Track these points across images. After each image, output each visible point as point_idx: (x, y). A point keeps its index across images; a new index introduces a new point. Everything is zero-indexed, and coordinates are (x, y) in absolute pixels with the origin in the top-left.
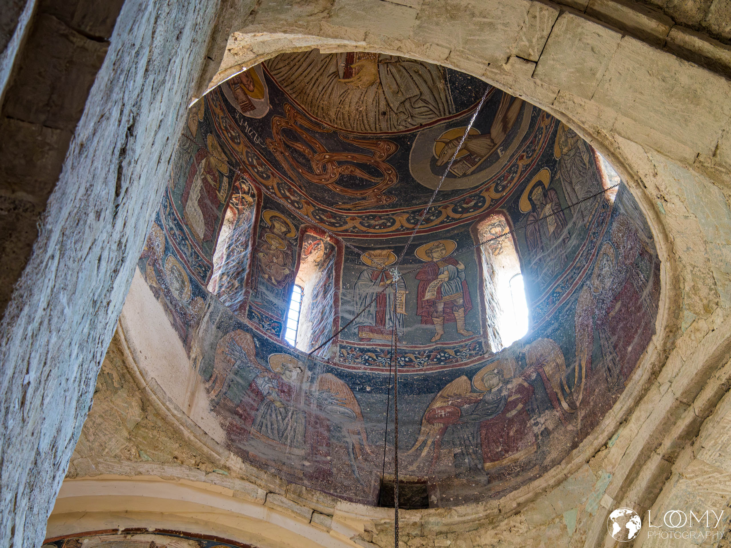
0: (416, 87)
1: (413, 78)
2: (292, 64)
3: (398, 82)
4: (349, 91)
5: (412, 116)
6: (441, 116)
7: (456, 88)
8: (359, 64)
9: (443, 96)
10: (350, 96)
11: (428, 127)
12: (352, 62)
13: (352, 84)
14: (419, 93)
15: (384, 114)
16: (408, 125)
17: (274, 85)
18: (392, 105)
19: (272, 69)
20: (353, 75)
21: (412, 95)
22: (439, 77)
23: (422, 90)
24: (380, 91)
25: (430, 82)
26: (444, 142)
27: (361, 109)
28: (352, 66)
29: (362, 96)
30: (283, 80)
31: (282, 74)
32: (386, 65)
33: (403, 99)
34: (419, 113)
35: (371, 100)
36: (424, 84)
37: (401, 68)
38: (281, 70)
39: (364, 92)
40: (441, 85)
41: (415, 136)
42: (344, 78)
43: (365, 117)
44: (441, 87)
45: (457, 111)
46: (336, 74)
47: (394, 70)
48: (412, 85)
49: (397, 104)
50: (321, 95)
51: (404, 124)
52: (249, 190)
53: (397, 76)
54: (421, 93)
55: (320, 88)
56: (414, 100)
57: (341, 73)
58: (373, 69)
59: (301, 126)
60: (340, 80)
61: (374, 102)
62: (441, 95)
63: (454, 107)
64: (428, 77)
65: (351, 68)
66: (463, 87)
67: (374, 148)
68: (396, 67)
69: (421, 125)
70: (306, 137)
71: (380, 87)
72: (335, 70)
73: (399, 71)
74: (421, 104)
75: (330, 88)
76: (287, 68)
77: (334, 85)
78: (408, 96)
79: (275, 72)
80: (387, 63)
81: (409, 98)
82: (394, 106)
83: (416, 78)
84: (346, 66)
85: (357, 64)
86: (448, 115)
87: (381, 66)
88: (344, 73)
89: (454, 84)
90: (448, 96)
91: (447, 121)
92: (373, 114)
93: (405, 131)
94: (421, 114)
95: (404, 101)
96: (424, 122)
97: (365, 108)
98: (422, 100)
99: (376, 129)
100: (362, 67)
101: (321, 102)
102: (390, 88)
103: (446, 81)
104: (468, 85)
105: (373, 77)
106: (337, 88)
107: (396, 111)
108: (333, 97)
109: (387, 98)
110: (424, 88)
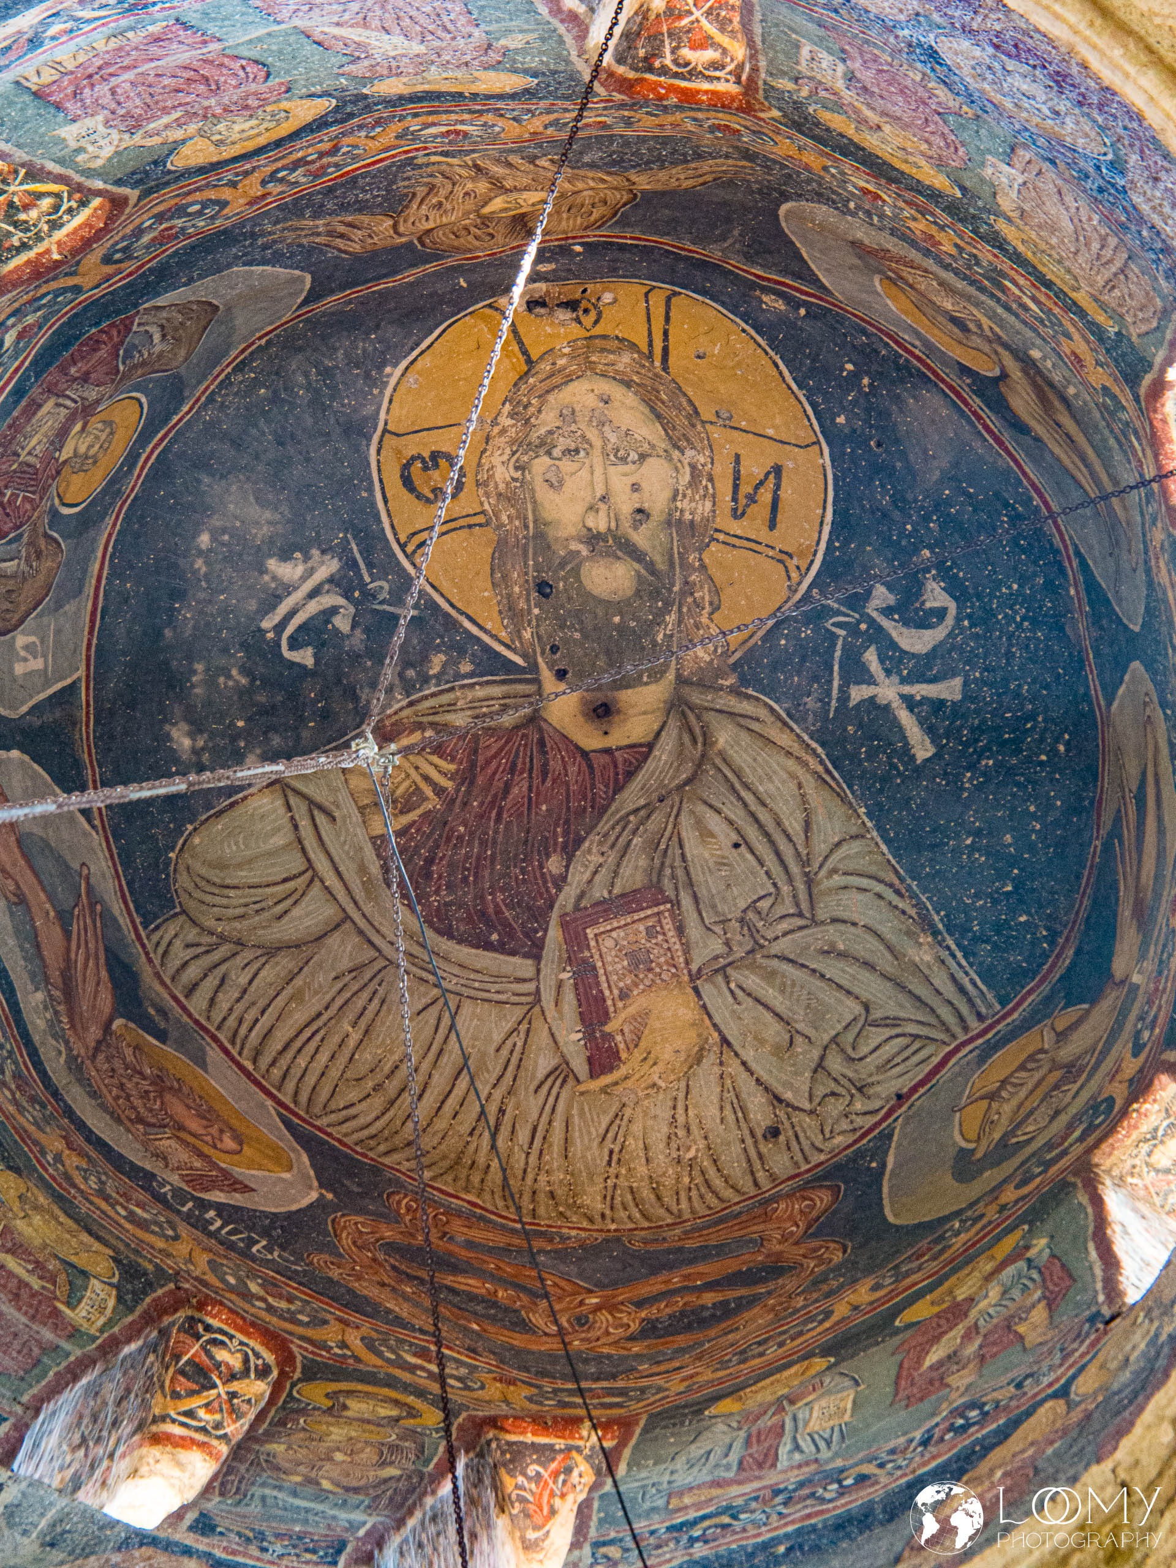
0: (841, 995)
1: (822, 976)
2: (392, 1087)
3: (780, 1009)
4: (628, 1112)
5: (860, 1090)
6: (954, 1037)
7: (977, 939)
8: (631, 1010)
9: (940, 980)
10: (637, 1128)
11: (922, 1091)
12: (605, 1018)
13: (629, 1083)
14: (858, 1009)
15: (774, 1132)
16: (859, 1121)
17: (333, 1148)
18: (788, 1095)
19: (317, 1110)
20: (624, 1055)
21: (839, 1027)
22: (909, 933)
23: (865, 996)
24: (734, 1067)
25: (885, 961)
26: (982, 1098)
27: (691, 1154)
28: (607, 1029)
29: (680, 1110)
30: (372, 1137)
31: (362, 1121)
32: (720, 979)
33: (816, 1054)
34: (878, 1068)
35: (714, 1111)
36: (865, 975)
37: (775, 963)
38: (352, 1111)
39: (681, 1095)
40: (923, 953)
41: (890, 1136)
42: (593, 1075)
43: (712, 1172)
44: (927, 958)
45: (1003, 1002)
46: (562, 1073)
47: (752, 981)
48: (830, 996)
49: (803, 1083)
50: (533, 1159)
51: (845, 1125)
52: (246, 1360)
53: (770, 994)
54: (867, 1007)
55: (523, 1136)
56: (850, 1037)
57: (580, 1065)
58: (682, 1011)
59: (470, 1245)
60: (582, 1088)
61: (728, 1111)
62: (937, 982)
63: (990, 996)
64: (868, 948)
65: (609, 1037)
66: (998, 928)
67: (761, 1227)
68: (754, 967)
69: (899, 1097)
70: (498, 1268)
71: (728, 1055)
72: (554, 1062)
73: (770, 976)
74: (877, 1035)
75: (558, 1125)
76: (378, 1102)
77: (569, 1107)
78: (826, 1038)
79: (333, 1118)
80: (724, 968)
81: (834, 1040)
82: (796, 1091)
83: (833, 969)
84: (589, 1035)
85: (623, 1015)
86: (976, 1026)
87: (706, 989)
88: (590, 1060)
89: (965, 929)
90: (960, 975)
91: (980, 1041)
92: (736, 1149)
93: (855, 1142)
94: (886, 1066)
95: (822, 1058)
96: (904, 1084)
97: (702, 1144)
98: (875, 1024)
99: (756, 1184)
100: (643, 1018)
101: (543, 1178)
102: (762, 1042)
103: (935, 933)
104: (1013, 912)
105: (692, 1034)
106: (582, 1114)
107: (807, 1106)
108: (577, 1149)
109: (765, 1077)
110: (872, 987)
